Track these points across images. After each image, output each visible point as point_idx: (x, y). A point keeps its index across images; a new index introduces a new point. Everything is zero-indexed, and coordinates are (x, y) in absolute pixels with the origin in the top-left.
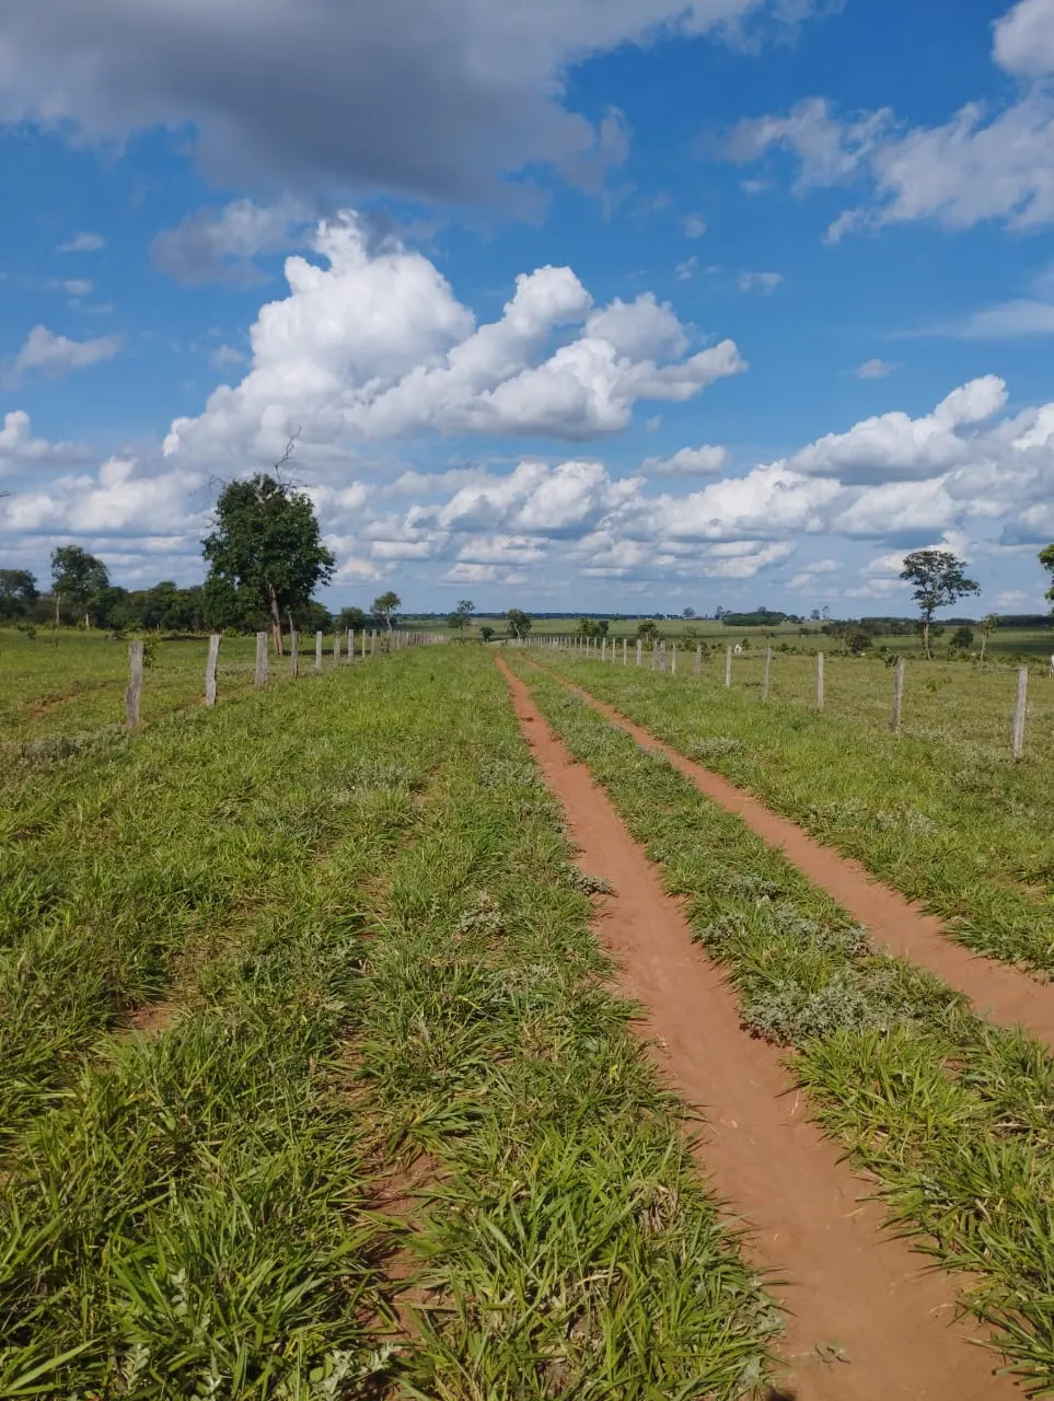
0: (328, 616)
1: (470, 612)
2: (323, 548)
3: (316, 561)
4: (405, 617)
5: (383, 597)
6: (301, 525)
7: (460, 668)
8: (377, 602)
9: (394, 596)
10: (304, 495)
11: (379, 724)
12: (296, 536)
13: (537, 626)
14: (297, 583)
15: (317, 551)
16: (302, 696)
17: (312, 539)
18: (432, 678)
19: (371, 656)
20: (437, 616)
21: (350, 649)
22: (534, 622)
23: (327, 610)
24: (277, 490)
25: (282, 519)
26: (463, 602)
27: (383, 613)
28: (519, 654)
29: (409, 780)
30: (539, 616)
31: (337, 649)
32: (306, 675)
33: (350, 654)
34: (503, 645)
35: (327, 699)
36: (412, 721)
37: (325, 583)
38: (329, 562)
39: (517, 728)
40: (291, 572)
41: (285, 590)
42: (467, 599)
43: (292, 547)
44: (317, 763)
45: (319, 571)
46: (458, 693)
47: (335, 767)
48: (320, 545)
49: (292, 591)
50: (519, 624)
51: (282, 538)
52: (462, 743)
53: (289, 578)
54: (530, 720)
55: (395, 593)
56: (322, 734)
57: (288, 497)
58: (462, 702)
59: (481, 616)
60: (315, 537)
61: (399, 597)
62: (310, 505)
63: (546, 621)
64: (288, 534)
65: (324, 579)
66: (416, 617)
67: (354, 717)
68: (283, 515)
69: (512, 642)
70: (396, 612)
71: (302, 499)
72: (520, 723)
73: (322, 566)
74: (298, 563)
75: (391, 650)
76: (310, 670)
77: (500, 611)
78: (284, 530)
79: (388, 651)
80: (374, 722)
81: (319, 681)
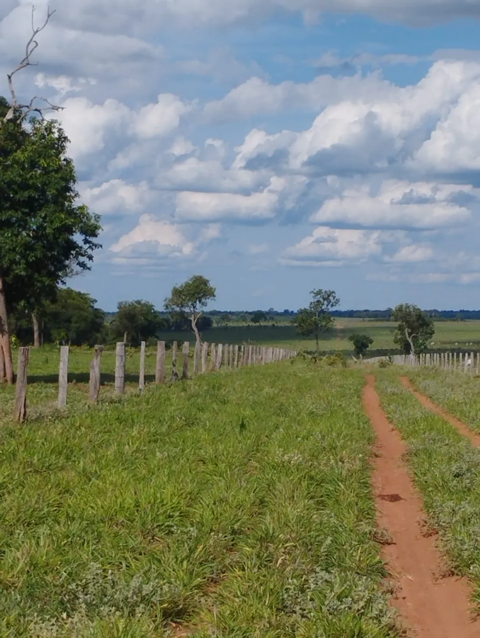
0: (99, 314)
1: (331, 309)
2: (81, 208)
3: (69, 230)
4: (226, 316)
5: (187, 285)
6: (46, 171)
7: (296, 405)
8: (177, 292)
9: (205, 283)
10: (53, 122)
11: (137, 505)
12: (36, 189)
13: (442, 333)
14: (36, 266)
15: (71, 213)
16: (21, 455)
17: (64, 191)
18: (243, 426)
19: (153, 386)
20: (277, 314)
21: (119, 374)
22: (437, 325)
23: (96, 306)
24: (10, 115)
25: (16, 162)
26: (319, 292)
27: (187, 310)
28: (405, 382)
29: (161, 602)
30: (449, 316)
31: (95, 374)
32: (39, 419)
33: (118, 382)
34: (383, 365)
35: (62, 461)
36: (193, 499)
37: (83, 265)
38: (90, 231)
39: (366, 514)
40: (28, 247)
41: (18, 277)
42: (325, 288)
43: (32, 206)
44: (22, 572)
45: (72, 245)
46: (280, 451)
47: (49, 578)
48: (76, 203)
49: (30, 277)
50: (413, 330)
51: (16, 193)
52: (266, 539)
53: (24, 256)
54: (395, 498)
55: (206, 277)
56: (41, 521)
57: (27, 127)
58: (283, 468)
59: (351, 314)
60: (69, 189)
61: (212, 284)
62: (63, 139)
63: (460, 325)
64: (24, 186)
65: (81, 259)
66: (243, 316)
67: (101, 492)
68: (19, 155)
69: (399, 360)
70: (207, 309)
71: (49, 129)
72: (378, 504)
73: (78, 238)
74: (39, 234)
75: (189, 374)
76: (47, 411)
77: (383, 308)
78: (19, 179)
79: (185, 376)
80: (129, 501)
81: (56, 430)
